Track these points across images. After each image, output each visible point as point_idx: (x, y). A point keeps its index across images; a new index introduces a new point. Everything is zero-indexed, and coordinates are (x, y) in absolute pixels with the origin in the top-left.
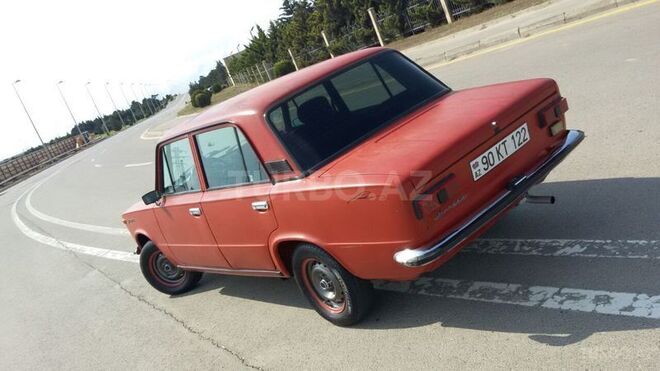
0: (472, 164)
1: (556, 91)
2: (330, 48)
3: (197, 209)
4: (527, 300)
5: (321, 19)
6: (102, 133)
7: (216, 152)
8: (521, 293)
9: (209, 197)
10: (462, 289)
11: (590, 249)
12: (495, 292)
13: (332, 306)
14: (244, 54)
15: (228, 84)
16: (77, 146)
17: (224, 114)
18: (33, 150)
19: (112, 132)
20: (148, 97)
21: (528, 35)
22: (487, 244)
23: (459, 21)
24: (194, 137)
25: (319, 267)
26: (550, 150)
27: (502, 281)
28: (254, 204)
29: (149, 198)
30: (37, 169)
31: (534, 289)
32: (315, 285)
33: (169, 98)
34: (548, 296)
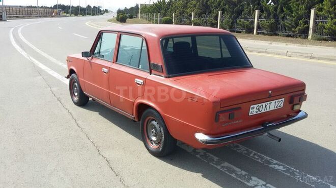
0: (252, 106)
1: (304, 90)
2: (193, 21)
3: (107, 70)
4: (248, 182)
5: (195, 6)
6: (68, 13)
7: (126, 47)
8: (246, 177)
9: (115, 66)
10: (218, 163)
11: (288, 170)
12: (234, 171)
13: (152, 144)
14: (151, 6)
15: (137, 17)
16: (53, 14)
17: (140, 30)
18: (31, 7)
19: (73, 15)
20: (97, 6)
21: (290, 57)
22: (237, 147)
23: (259, 35)
24: (121, 35)
25: (154, 123)
26: (289, 116)
27: (240, 168)
28: (136, 80)
29: (85, 54)
30: (30, 16)
31: (254, 178)
32: (148, 130)
33: (106, 11)
34: (260, 184)
